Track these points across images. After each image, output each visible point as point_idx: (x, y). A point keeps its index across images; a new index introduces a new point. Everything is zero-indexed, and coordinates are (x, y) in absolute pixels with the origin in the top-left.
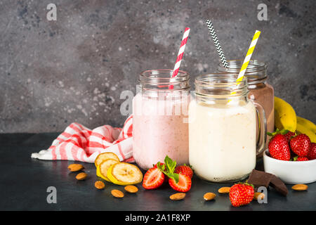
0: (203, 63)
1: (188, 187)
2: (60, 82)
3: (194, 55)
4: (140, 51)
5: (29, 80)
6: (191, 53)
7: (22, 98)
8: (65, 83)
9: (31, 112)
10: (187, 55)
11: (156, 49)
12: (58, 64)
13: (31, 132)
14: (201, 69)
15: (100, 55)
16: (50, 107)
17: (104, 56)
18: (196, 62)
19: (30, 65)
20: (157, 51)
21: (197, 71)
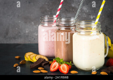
0: (93, 15)
1: (67, 72)
2: (32, 23)
3: (89, 12)
4: (66, 10)
5: (20, 22)
6: (88, 11)
7: (17, 29)
8: (35, 23)
9: (20, 35)
10: (86, 12)
11: (73, 9)
12: (32, 15)
13: (20, 43)
14: (92, 18)
15: (49, 11)
16: (28, 33)
17: (51, 12)
18: (90, 15)
19: (20, 15)
20: (73, 10)
21: (90, 19)
